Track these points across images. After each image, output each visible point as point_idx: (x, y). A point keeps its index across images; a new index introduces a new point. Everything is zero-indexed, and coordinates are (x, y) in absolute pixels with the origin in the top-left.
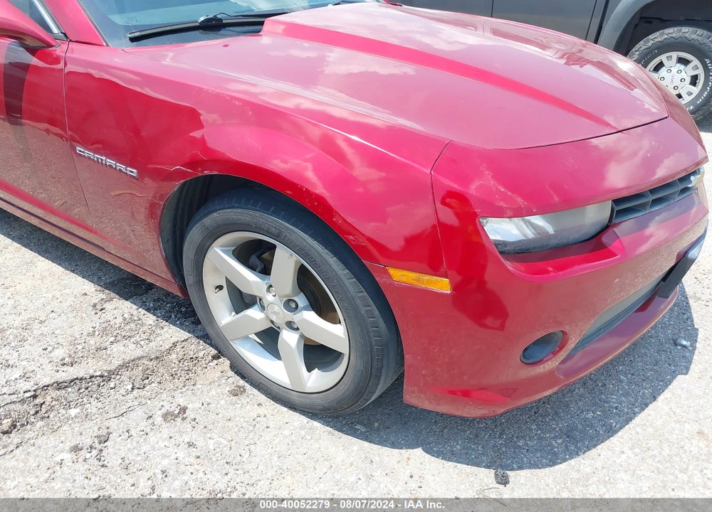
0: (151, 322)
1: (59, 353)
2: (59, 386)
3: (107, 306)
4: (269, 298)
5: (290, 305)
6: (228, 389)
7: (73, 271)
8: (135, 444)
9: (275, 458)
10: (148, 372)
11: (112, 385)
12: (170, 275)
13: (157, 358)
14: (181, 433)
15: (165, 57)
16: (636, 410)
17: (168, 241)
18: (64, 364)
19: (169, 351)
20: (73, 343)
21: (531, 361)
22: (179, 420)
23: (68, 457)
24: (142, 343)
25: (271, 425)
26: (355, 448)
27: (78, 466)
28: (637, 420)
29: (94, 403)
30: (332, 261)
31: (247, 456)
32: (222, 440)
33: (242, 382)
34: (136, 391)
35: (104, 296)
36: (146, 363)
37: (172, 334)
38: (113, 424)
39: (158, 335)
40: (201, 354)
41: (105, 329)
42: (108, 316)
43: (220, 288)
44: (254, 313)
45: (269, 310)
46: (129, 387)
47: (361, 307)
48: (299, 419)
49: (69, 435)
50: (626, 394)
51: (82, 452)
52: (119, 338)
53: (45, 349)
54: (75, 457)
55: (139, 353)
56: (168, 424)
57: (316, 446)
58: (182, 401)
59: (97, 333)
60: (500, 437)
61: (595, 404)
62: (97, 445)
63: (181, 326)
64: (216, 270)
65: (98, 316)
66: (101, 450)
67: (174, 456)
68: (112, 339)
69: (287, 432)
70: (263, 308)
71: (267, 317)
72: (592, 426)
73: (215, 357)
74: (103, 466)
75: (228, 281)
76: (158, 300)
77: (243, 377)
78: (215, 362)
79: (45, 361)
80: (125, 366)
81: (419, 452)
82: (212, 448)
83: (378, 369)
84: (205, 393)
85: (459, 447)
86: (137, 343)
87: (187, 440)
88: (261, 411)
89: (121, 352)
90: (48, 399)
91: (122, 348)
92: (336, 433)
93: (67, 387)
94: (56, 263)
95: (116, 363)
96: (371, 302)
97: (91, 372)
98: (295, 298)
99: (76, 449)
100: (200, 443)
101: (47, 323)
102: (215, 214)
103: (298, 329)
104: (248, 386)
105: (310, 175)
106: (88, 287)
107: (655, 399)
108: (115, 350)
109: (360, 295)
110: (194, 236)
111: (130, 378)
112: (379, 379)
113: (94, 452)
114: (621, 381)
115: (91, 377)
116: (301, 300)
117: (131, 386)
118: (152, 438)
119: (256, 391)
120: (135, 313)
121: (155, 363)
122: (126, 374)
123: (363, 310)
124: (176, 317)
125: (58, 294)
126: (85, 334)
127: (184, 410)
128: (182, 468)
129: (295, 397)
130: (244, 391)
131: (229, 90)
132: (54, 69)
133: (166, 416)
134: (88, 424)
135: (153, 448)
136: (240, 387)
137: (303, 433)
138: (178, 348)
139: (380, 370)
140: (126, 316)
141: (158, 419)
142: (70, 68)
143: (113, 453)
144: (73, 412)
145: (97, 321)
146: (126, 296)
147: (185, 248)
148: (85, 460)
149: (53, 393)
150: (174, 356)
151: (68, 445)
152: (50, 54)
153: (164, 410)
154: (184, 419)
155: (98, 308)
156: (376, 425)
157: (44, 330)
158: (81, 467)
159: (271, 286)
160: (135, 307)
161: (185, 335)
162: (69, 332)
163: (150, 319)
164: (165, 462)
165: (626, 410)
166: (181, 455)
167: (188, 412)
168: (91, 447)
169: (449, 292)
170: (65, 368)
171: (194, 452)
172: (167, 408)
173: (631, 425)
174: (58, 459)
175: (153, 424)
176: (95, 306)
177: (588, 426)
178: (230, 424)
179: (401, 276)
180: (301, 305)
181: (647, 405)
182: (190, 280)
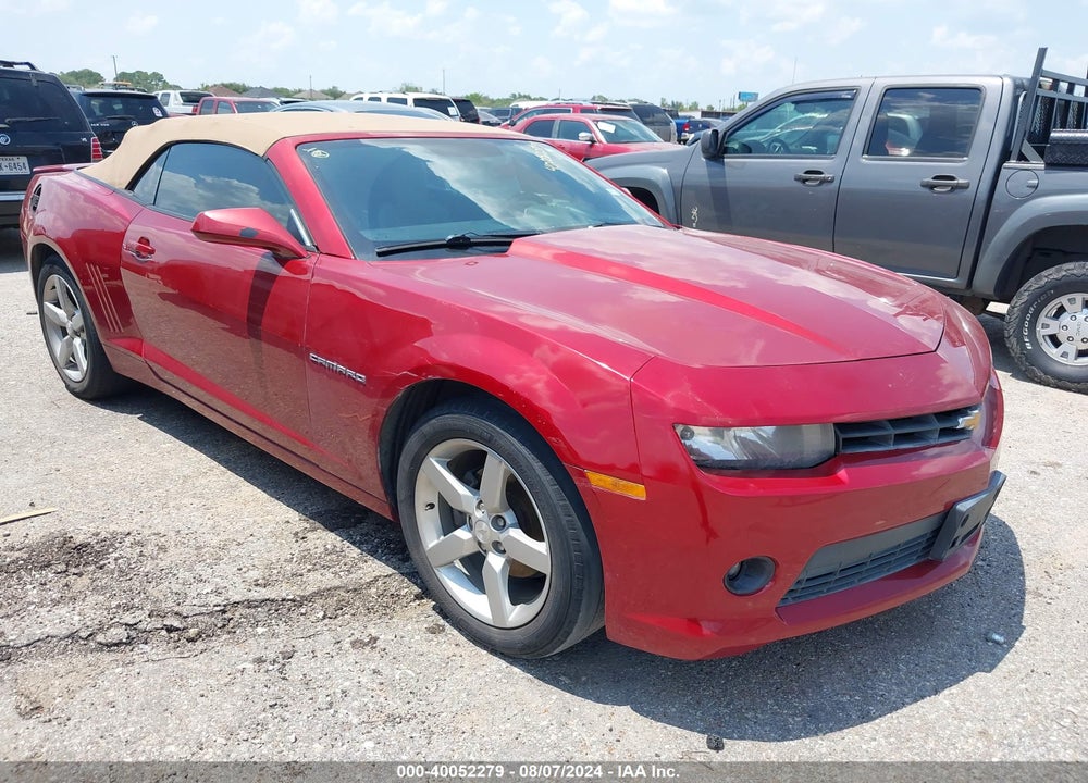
0: (355, 555)
1: (253, 574)
2: (250, 604)
3: (310, 535)
4: (478, 514)
5: (498, 523)
6: (426, 626)
7: (278, 499)
8: (318, 664)
9: (464, 695)
10: (343, 603)
11: (303, 611)
12: (382, 492)
13: (355, 590)
14: (368, 660)
15: (414, 270)
16: (907, 700)
17: (386, 453)
18: (257, 585)
19: (369, 584)
20: (270, 567)
21: (739, 592)
22: (368, 648)
23: (249, 666)
24: (342, 574)
25: (466, 664)
26: (554, 697)
27: (258, 676)
28: (905, 710)
29: (282, 626)
30: (537, 466)
31: (433, 689)
32: (410, 672)
33: (442, 622)
34: (326, 621)
35: (308, 526)
36: (343, 594)
37: (376, 568)
38: (299, 644)
39: (360, 568)
40: (403, 592)
41: (304, 557)
42: (310, 544)
43: (432, 506)
44: (462, 534)
45: (476, 529)
46: (321, 614)
47: (562, 517)
48: (498, 663)
49: (254, 648)
50: (900, 684)
51: (264, 665)
52: (317, 566)
53: (240, 569)
54: (256, 667)
55: (337, 582)
56: (355, 651)
57: (512, 690)
58: (374, 632)
59: (295, 560)
60: (726, 707)
61: (858, 690)
62: (280, 660)
63: (387, 562)
64: (430, 483)
65: (298, 544)
66: (284, 665)
67: (356, 680)
68: (310, 567)
69: (481, 673)
70: (471, 528)
71: (475, 538)
72: (843, 710)
73: (418, 597)
74: (284, 679)
75: (440, 496)
76: (366, 534)
77: (445, 617)
78: (417, 602)
79: (238, 580)
80: (319, 593)
81: (626, 710)
82: (397, 677)
83: (578, 590)
84: (400, 626)
85: (674, 710)
86: (335, 573)
87: (373, 667)
88: (458, 651)
89: (316, 580)
90: (237, 614)
91: (319, 577)
92: (536, 681)
93: (257, 606)
94: (262, 489)
95: (310, 590)
96: (573, 513)
97: (284, 595)
98: (503, 515)
99: (260, 661)
100: (386, 671)
101: (244, 545)
102: (434, 421)
103: (504, 552)
104: (448, 626)
105: (540, 386)
106: (293, 515)
107: (936, 692)
108: (311, 577)
109: (561, 503)
110: (413, 443)
111: (323, 606)
112: (580, 604)
113: (277, 666)
114: (898, 670)
115: (283, 600)
116: (510, 517)
117: (322, 613)
118: (337, 661)
119: (455, 632)
120: (339, 545)
121: (351, 595)
122: (319, 603)
123: (564, 519)
124: (382, 552)
125: (259, 520)
126: (282, 559)
127: (375, 640)
128: (364, 691)
129: (496, 635)
130: (443, 630)
131: (489, 311)
132: (301, 280)
133: (353, 644)
134: (273, 641)
135: (337, 670)
136: (439, 626)
137: (499, 676)
138: (380, 583)
139: (580, 592)
140: (328, 546)
141: (346, 645)
142: (316, 280)
143: (295, 669)
144: (260, 630)
145: (297, 548)
146: (331, 527)
147: (402, 459)
148: (267, 671)
149: (241, 610)
150: (373, 590)
151: (252, 656)
152: (300, 265)
153: (353, 638)
154: (373, 648)
155: (300, 537)
156: (584, 678)
157: (241, 551)
158: (263, 677)
159: (481, 502)
160: (339, 539)
161: (389, 570)
162: (266, 555)
163: (354, 552)
164: (347, 684)
165: (893, 699)
166: (364, 680)
167: (378, 642)
168: (274, 661)
169: (644, 499)
170: (258, 589)
171: (379, 679)
172: (357, 635)
173: (894, 715)
174: (240, 667)
175: (340, 649)
176: (296, 534)
177: (839, 709)
178: (422, 659)
179: (598, 480)
180: (509, 522)
181: (923, 697)
182: (401, 494)
